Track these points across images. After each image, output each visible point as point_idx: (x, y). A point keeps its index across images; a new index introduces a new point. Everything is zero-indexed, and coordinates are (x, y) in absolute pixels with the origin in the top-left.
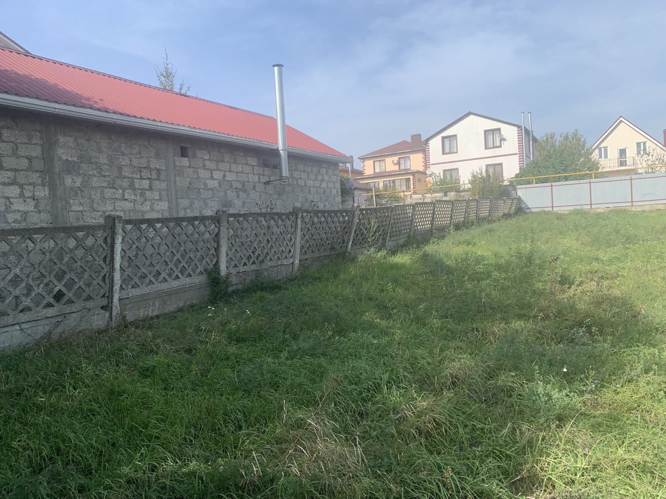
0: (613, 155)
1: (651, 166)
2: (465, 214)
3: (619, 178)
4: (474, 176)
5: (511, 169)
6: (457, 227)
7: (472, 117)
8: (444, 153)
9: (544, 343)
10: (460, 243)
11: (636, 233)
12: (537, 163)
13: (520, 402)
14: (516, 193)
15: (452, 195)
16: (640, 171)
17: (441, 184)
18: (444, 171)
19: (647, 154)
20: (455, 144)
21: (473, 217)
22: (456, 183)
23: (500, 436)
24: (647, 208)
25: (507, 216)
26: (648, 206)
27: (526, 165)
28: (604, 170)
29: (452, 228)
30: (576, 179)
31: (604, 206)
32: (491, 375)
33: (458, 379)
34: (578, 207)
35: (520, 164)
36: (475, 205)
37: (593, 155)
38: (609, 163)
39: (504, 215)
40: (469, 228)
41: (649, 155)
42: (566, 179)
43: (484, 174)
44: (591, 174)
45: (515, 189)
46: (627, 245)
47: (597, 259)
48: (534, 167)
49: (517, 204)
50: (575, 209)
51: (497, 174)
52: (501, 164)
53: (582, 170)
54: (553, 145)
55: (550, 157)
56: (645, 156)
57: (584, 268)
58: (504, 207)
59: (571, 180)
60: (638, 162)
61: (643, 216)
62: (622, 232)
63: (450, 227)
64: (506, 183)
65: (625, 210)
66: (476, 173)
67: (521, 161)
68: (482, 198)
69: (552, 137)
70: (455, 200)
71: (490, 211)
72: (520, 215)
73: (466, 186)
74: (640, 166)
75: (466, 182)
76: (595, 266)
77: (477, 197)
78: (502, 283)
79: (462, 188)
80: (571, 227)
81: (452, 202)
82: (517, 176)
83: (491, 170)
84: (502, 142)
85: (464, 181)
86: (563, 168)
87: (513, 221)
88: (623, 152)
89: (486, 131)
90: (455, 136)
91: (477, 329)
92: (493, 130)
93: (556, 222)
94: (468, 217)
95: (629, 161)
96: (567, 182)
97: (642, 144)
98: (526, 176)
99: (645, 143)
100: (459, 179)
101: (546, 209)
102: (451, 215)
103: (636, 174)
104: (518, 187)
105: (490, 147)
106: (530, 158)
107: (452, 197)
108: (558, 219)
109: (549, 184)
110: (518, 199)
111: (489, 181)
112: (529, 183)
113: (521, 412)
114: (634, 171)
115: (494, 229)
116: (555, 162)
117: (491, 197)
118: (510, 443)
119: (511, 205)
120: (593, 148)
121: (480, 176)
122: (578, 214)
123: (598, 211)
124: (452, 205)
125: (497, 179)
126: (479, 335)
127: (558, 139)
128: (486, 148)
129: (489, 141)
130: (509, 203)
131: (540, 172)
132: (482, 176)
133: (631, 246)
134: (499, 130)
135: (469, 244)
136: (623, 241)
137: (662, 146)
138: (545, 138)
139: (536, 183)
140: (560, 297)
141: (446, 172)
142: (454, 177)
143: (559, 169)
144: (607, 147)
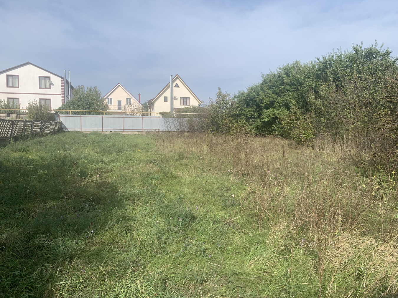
0: (115, 103)
1: (133, 112)
2: (22, 130)
3: (117, 116)
4: (30, 105)
5: (56, 104)
6: (16, 139)
7: (30, 65)
8: (8, 86)
9: (67, 213)
10: (17, 150)
11: (123, 147)
12: (73, 102)
13: (47, 252)
14: (59, 119)
15: (13, 116)
16: (128, 113)
17: (5, 107)
18: (8, 99)
19: (131, 105)
20: (17, 82)
21: (28, 132)
22: (17, 108)
23: (32, 277)
24: (130, 133)
25: (52, 133)
26: (130, 132)
27: (66, 102)
28: (110, 111)
29: (12, 139)
30: (95, 114)
31: (110, 131)
32: (30, 238)
33: (5, 246)
34: (95, 130)
35: (62, 101)
36: (30, 124)
37: (104, 102)
38: (113, 107)
39: (51, 132)
40: (24, 140)
41: (132, 106)
42: (90, 113)
43: (38, 105)
44: (103, 112)
45: (58, 116)
46: (118, 153)
47: (102, 161)
48: (71, 104)
49: (59, 126)
50: (94, 131)
51: (47, 106)
52: (50, 100)
53: (99, 110)
54: (83, 93)
55: (81, 100)
56: (130, 106)
57: (95, 167)
58: (51, 127)
59: (92, 114)
60: (127, 109)
61: (127, 137)
62: (117, 146)
63: (10, 139)
64: (53, 112)
65: (119, 133)
66: (32, 103)
67: (63, 99)
68: (35, 121)
69: (82, 88)
70: (15, 121)
71: (41, 129)
72: (61, 133)
73: (24, 111)
74: (128, 111)
75: (24, 108)
76: (101, 165)
77: (32, 120)
78: (44, 177)
79: (21, 112)
80: (91, 141)
81: (13, 121)
82: (60, 108)
83: (43, 103)
84: (51, 86)
85: (23, 107)
86: (88, 107)
87: (56, 136)
88: (120, 102)
89: (40, 77)
90: (18, 76)
91: (23, 209)
92: (45, 77)
93: (82, 138)
94: (25, 132)
95: (123, 107)
96: (90, 116)
97: (129, 99)
98: (66, 109)
99: (130, 99)
100: (19, 106)
101: (77, 130)
102: (12, 130)
103: (126, 115)
104: (60, 115)
105: (43, 87)
106: (69, 98)
107: (14, 117)
108: (83, 136)
109: (80, 115)
110: (60, 122)
111: (41, 109)
112: (68, 114)
113: (48, 258)
114: (125, 113)
115: (42, 141)
116: (84, 103)
117: (42, 120)
118: (39, 279)
119: (55, 126)
120: (105, 98)
121: (35, 106)
122: (95, 134)
123: (106, 133)
124: (13, 123)
125: (46, 109)
126: (24, 213)
127: (86, 90)
128: (40, 88)
129: (42, 83)
130: (54, 124)
131: (74, 108)
132: (36, 106)
133: (120, 154)
134: (49, 77)
135: (24, 151)
136: (116, 151)
137: (138, 102)
138: (78, 88)
139: (72, 114)
140: (79, 184)
141: (9, 99)
142: (15, 104)
143: (86, 107)
144: (112, 98)
